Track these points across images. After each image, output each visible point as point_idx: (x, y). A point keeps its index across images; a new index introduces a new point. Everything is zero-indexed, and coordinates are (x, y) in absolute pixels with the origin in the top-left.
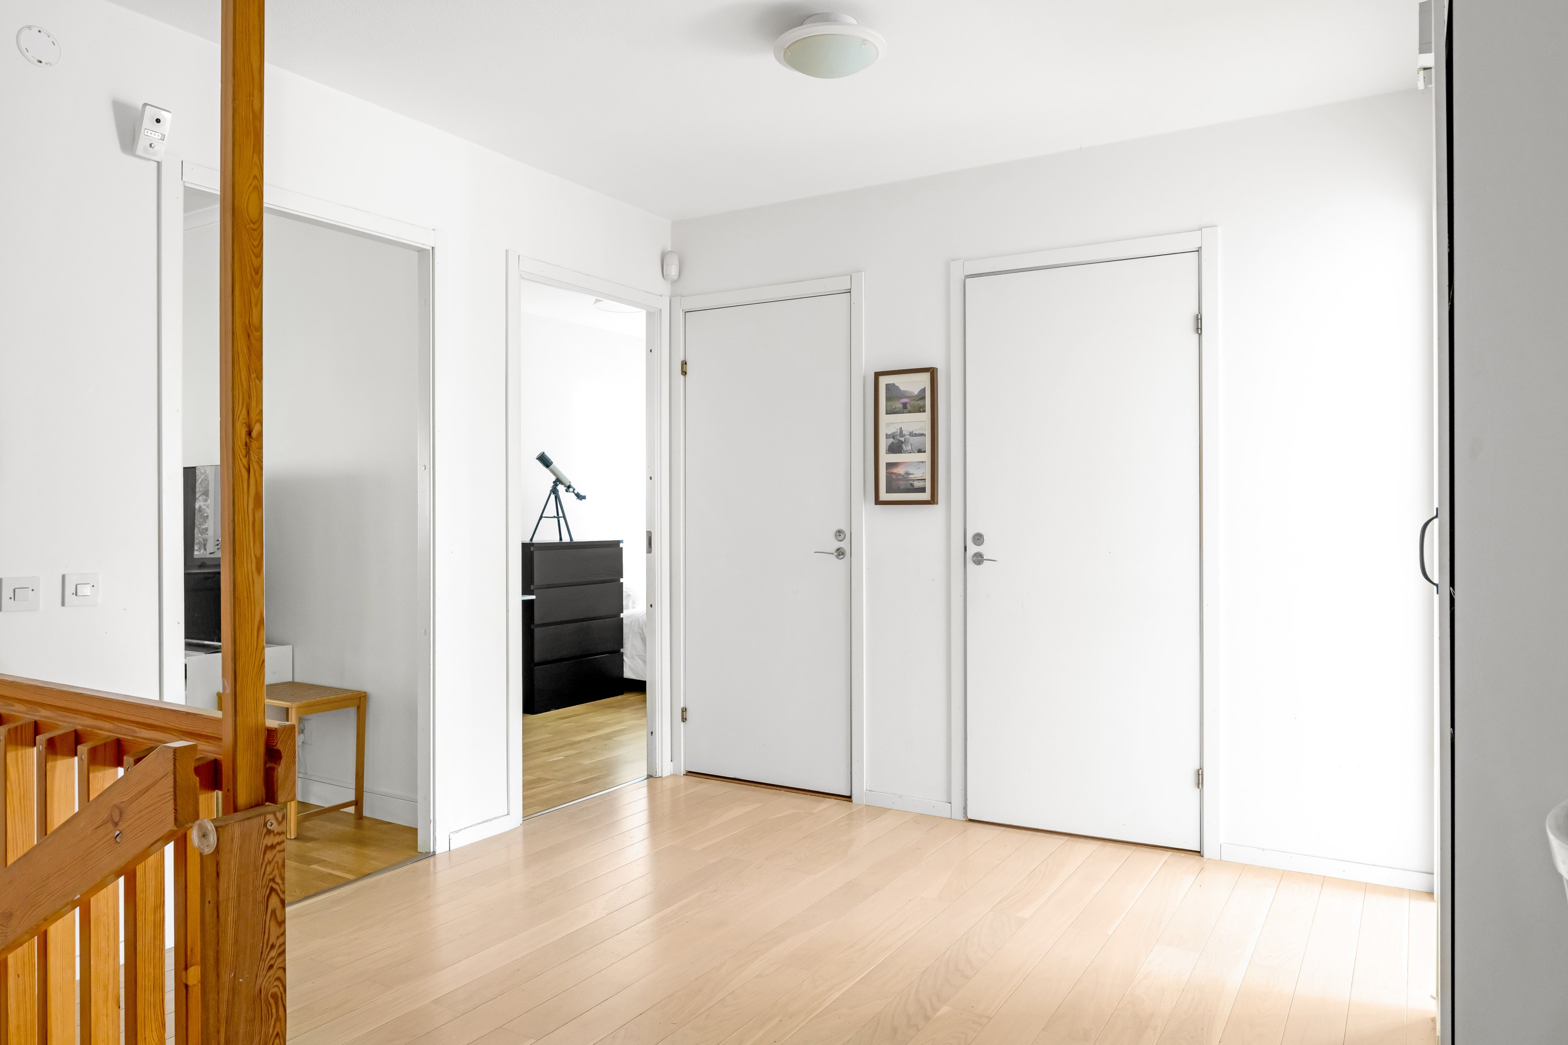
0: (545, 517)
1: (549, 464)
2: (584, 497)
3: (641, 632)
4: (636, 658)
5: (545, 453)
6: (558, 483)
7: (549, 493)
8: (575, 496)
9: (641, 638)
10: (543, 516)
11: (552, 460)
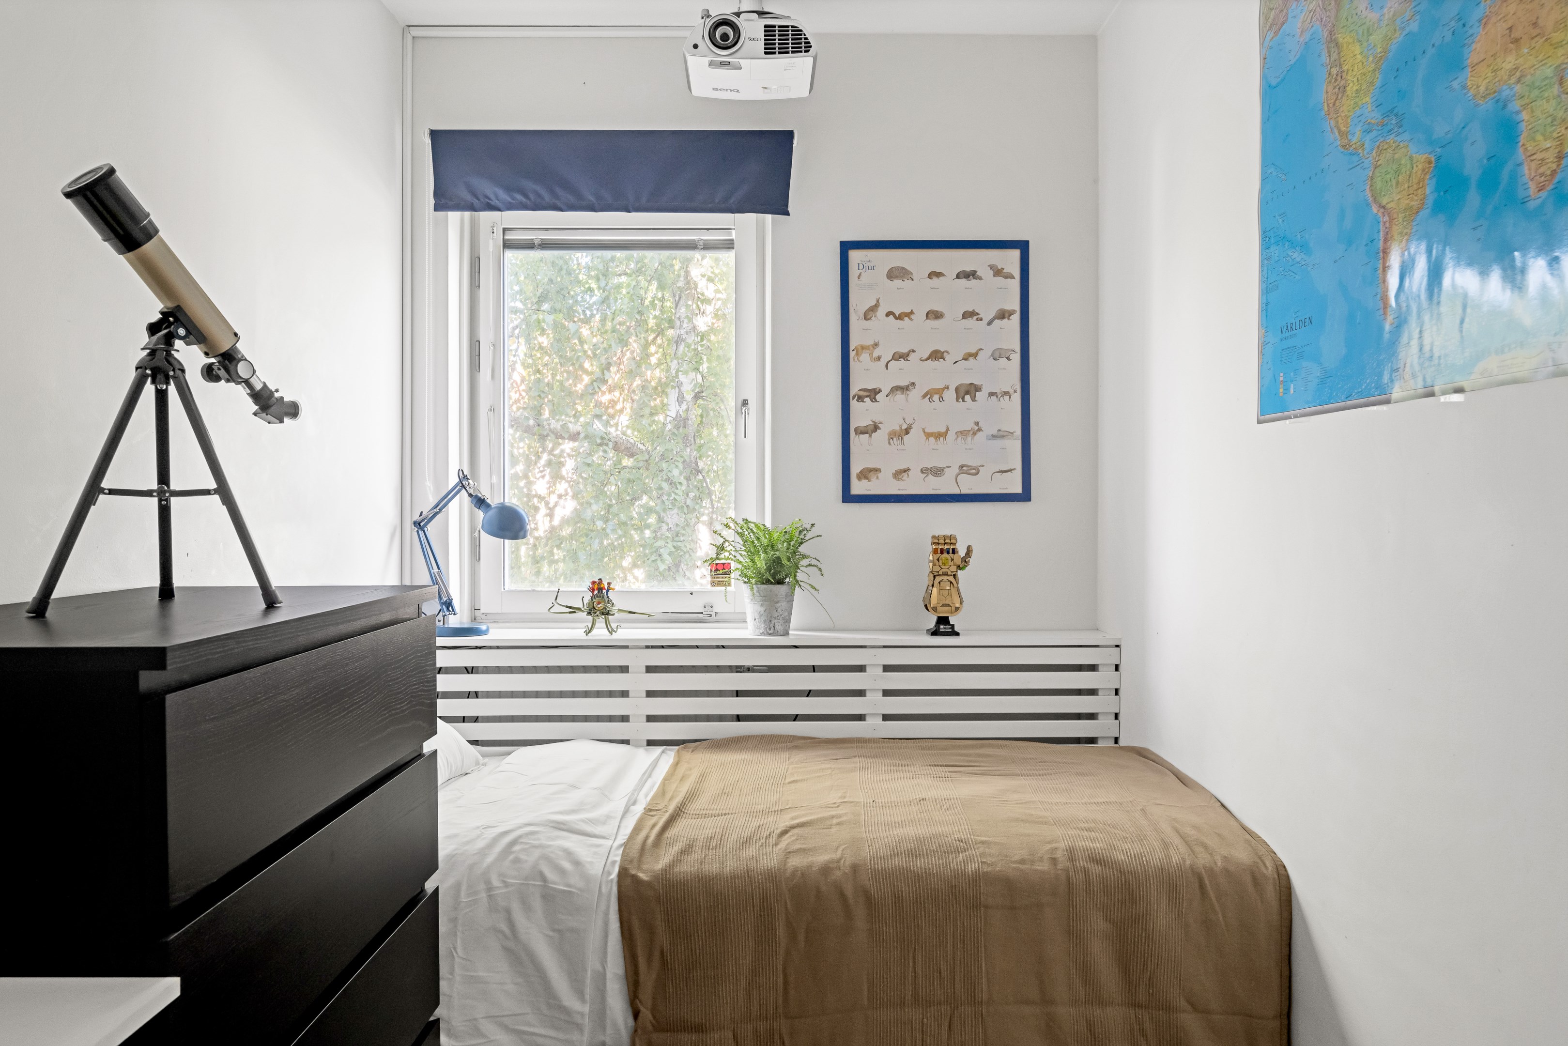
0: (112, 492)
1: (137, 234)
2: (293, 411)
3: (504, 927)
4: (488, 1027)
5: (119, 174)
6: (182, 332)
7: (131, 375)
8: (250, 401)
9: (506, 949)
10: (105, 484)
11: (155, 218)
